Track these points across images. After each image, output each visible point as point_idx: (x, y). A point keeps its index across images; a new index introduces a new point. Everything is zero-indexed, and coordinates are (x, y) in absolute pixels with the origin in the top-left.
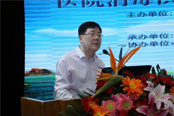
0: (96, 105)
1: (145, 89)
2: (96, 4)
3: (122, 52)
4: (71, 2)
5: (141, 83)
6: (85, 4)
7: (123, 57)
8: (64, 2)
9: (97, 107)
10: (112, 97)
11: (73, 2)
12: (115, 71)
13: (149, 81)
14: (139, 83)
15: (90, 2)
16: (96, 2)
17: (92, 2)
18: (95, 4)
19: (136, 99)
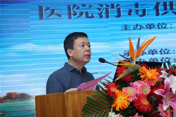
0: (118, 90)
1: (161, 76)
2: (85, 15)
3: (140, 41)
4: (55, 13)
5: (157, 72)
6: (72, 16)
7: (140, 47)
8: (46, 13)
9: (119, 92)
10: (131, 85)
11: (57, 13)
12: (134, 60)
13: (163, 71)
14: (154, 72)
15: (77, 13)
16: (84, 13)
17: (79, 13)
18: (83, 15)
19: (153, 85)
